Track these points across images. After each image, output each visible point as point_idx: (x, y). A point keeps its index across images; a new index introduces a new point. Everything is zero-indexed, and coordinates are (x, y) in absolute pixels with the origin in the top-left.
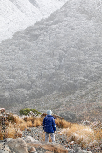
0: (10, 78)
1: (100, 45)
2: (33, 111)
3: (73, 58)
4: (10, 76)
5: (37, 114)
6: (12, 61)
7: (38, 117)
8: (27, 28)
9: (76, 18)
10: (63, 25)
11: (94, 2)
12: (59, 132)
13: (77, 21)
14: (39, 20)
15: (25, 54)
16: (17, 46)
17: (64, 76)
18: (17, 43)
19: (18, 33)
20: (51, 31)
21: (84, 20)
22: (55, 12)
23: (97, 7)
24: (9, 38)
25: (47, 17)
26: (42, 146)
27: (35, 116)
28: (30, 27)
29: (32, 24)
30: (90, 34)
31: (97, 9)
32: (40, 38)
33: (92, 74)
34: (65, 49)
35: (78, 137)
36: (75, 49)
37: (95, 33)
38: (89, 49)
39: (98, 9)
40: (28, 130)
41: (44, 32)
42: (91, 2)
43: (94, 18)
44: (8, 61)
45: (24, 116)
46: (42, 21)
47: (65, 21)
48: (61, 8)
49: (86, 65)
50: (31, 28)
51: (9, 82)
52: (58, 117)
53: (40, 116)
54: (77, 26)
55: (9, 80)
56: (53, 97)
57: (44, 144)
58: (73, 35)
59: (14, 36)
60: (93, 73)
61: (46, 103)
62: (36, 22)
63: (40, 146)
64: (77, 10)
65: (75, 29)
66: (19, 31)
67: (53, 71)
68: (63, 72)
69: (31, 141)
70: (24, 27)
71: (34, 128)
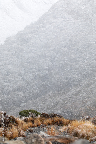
0: (6, 82)
1: (90, 42)
2: (32, 112)
3: (65, 57)
4: (5, 80)
5: (36, 115)
6: (6, 66)
7: (37, 117)
8: (18, 33)
9: (64, 19)
10: (52, 26)
11: (80, 2)
12: (60, 129)
13: (65, 21)
14: (29, 24)
15: (18, 58)
16: (9, 51)
17: (57, 76)
18: (9, 48)
19: (9, 38)
20: (41, 33)
21: (72, 21)
22: (43, 15)
23: (84, 6)
24: (1, 44)
25: (36, 21)
26: (56, 140)
27: (35, 116)
28: (21, 31)
29: (22, 28)
30: (79, 33)
31: (83, 8)
32: (32, 42)
33: (84, 71)
34: (57, 50)
35: (80, 132)
36: (66, 49)
37: (83, 31)
38: (80, 47)
39: (85, 9)
40: (30, 131)
41: (34, 35)
42: (77, 2)
43: (82, 17)
44: (2, 66)
45: (24, 118)
46: (31, 24)
47: (54, 22)
48: (49, 11)
49: (78, 63)
50: (22, 33)
51: (5, 86)
52: (57, 115)
53: (39, 116)
54: (66, 26)
55: (5, 84)
56: (49, 97)
57: (58, 138)
58: (63, 35)
59: (6, 41)
60: (86, 70)
61: (43, 104)
62: (26, 26)
63: (55, 140)
64: (65, 11)
65: (64, 30)
66: (11, 37)
67: (47, 72)
68: (56, 72)
69: (44, 136)
70: (15, 33)
71: (35, 128)
